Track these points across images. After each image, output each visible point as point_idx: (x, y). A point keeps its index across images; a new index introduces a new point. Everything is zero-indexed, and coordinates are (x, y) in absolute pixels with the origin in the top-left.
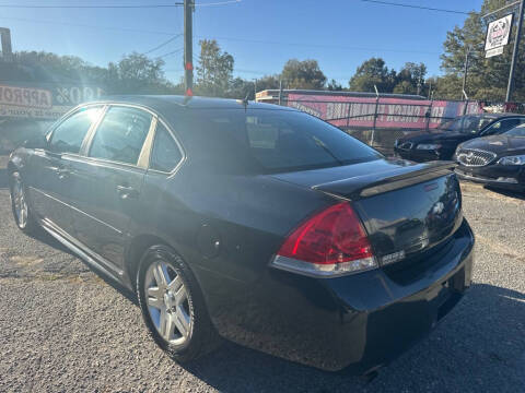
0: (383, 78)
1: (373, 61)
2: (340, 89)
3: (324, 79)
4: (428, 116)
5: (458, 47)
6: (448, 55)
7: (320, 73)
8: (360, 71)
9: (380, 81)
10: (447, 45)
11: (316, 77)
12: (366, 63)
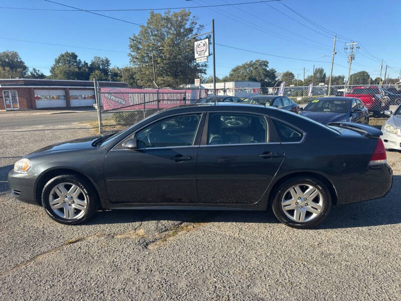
0: (79, 68)
1: (67, 54)
2: (42, 76)
3: (25, 68)
4: (184, 99)
5: (138, 49)
6: (133, 54)
7: (21, 62)
8: (58, 62)
9: (77, 70)
10: (131, 46)
11: (19, 67)
12: (62, 56)
